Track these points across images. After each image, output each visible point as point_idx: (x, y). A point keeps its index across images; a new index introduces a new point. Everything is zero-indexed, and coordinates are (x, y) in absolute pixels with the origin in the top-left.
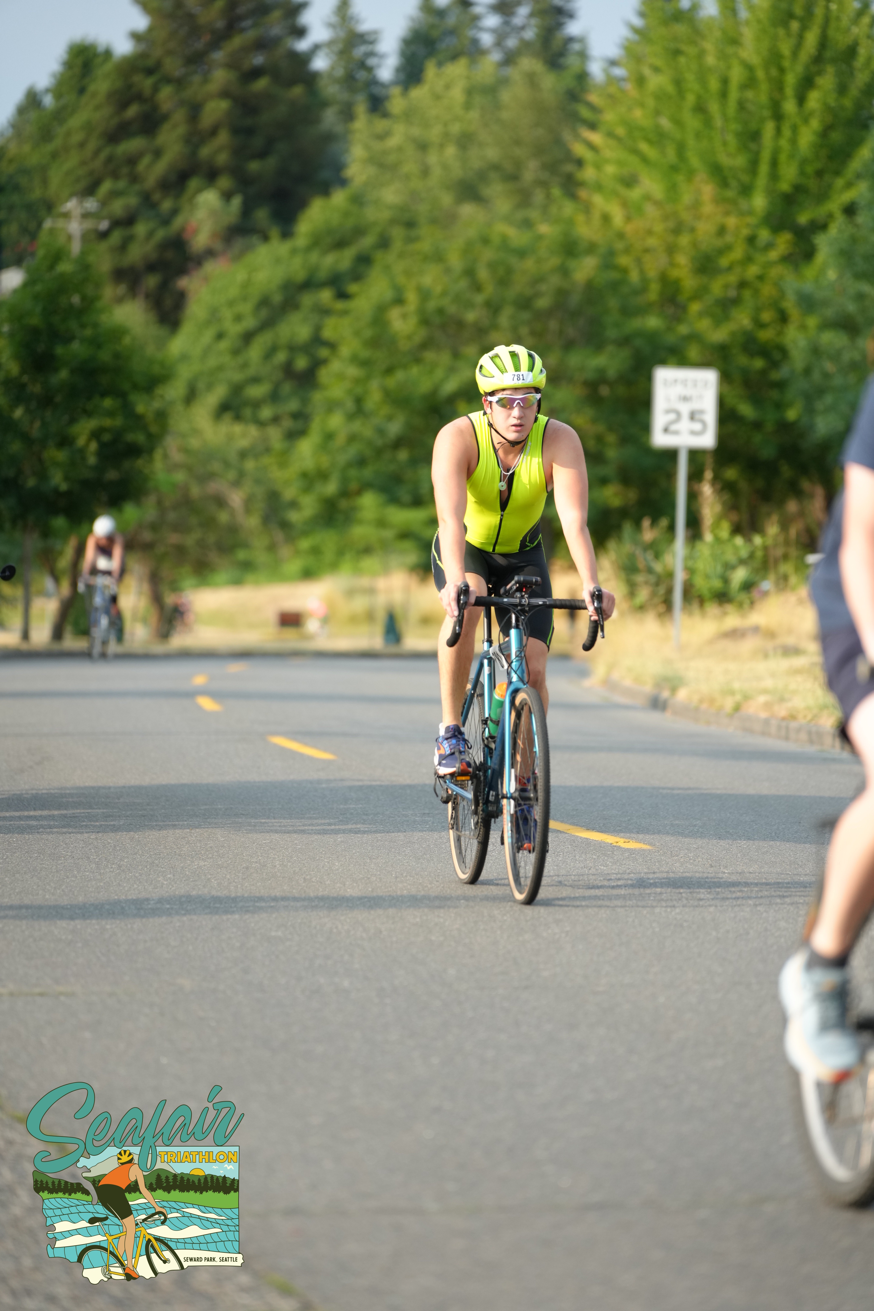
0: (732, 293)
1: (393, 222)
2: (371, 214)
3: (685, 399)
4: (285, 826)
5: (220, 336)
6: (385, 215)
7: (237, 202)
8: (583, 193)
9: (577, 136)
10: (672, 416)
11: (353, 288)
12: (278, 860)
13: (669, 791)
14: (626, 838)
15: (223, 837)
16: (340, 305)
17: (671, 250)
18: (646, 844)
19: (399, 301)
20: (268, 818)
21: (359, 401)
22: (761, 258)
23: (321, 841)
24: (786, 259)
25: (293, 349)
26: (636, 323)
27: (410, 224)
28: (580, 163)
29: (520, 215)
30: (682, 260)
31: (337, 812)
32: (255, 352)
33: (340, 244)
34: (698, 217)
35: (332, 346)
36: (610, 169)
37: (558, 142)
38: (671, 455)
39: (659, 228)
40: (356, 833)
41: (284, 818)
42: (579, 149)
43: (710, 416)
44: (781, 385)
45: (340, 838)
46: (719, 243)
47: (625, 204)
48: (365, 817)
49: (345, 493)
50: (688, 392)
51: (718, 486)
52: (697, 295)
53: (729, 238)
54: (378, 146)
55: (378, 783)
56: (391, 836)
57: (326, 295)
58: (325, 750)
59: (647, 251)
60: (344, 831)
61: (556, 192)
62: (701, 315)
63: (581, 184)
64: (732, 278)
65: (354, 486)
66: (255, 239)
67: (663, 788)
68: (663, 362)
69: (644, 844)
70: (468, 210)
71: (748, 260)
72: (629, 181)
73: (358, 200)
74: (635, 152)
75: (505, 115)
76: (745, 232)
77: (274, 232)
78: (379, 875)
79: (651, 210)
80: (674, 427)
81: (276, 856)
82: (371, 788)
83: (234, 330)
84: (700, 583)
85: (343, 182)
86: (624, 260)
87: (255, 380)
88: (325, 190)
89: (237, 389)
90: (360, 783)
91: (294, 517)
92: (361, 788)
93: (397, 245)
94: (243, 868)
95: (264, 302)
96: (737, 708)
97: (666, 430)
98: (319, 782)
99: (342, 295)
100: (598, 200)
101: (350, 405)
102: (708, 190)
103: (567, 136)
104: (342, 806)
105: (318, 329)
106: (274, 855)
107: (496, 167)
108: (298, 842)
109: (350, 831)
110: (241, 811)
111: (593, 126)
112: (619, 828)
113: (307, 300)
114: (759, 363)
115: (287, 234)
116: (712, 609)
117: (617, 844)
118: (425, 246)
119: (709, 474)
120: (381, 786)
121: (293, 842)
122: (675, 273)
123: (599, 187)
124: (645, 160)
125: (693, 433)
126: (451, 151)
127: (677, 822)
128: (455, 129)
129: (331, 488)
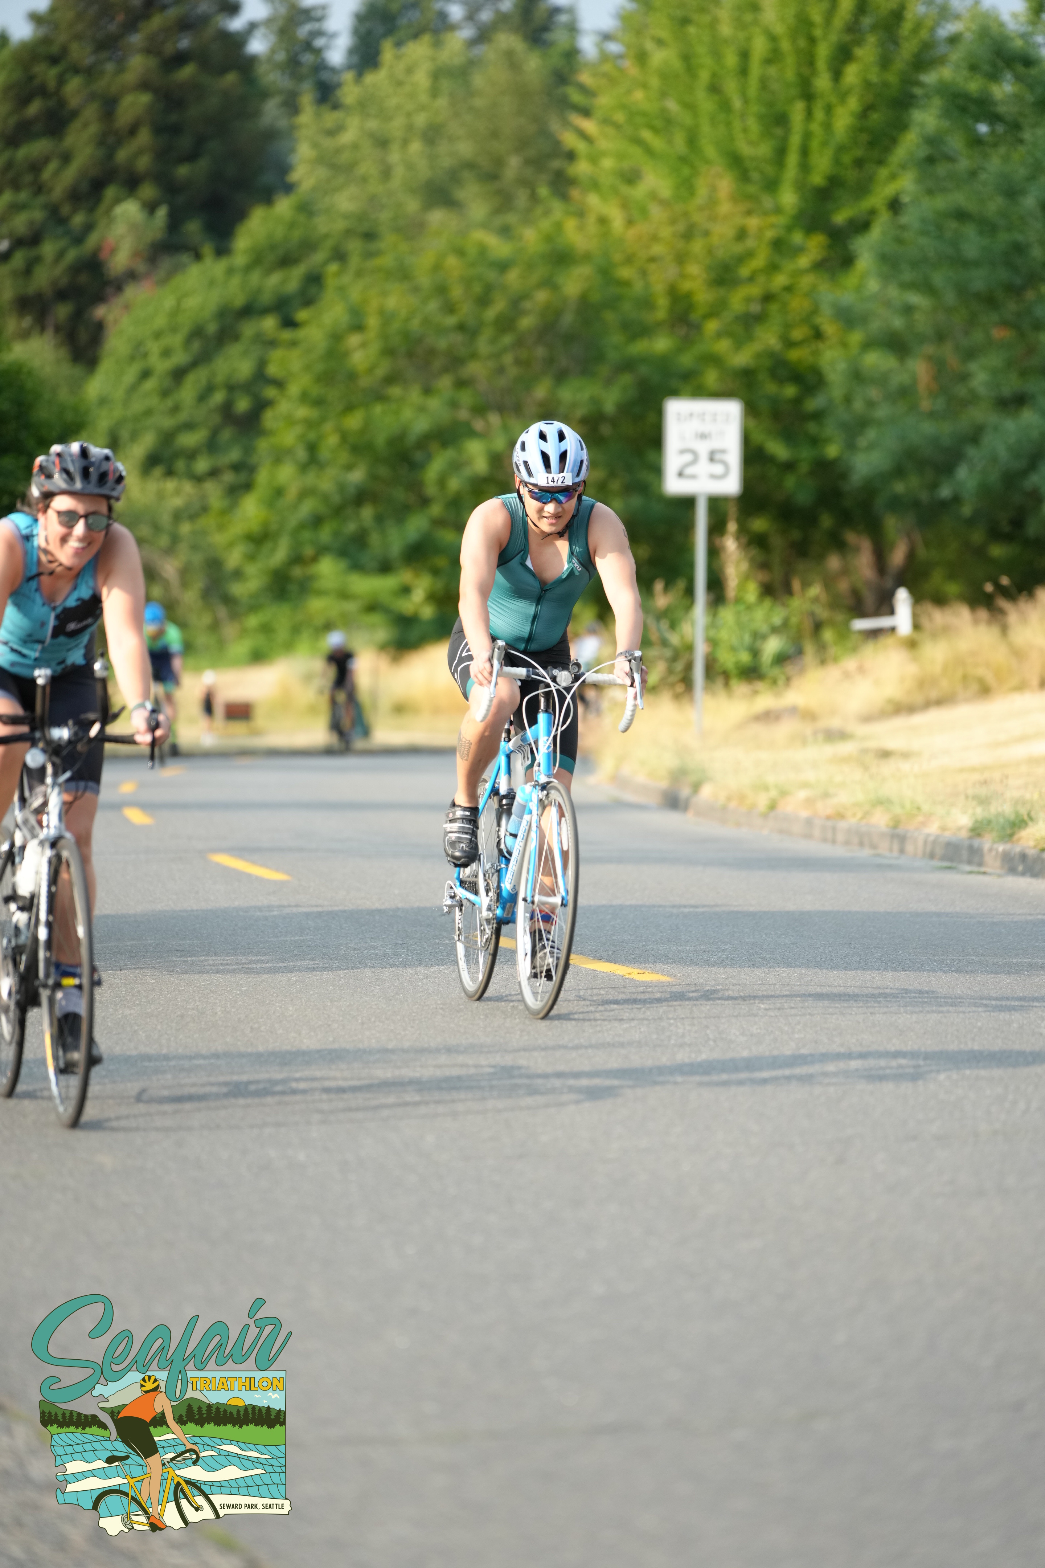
0: (755, 308)
1: (348, 233)
2: (322, 225)
3: (703, 436)
4: (227, 964)
5: (146, 374)
6: (340, 225)
7: (162, 212)
8: (575, 193)
9: (566, 124)
10: (688, 457)
11: (302, 315)
12: (219, 1006)
13: (691, 910)
14: (641, 969)
15: (153, 979)
16: (287, 335)
17: (681, 259)
18: (665, 975)
19: (358, 327)
20: (208, 955)
21: (312, 448)
22: (789, 266)
23: (271, 981)
24: (819, 266)
25: (231, 388)
26: (640, 347)
27: (370, 236)
28: (571, 156)
29: (499, 221)
30: (694, 269)
31: (291, 944)
32: (188, 392)
33: (286, 261)
34: (713, 218)
35: (280, 384)
36: (608, 163)
37: (544, 133)
38: (688, 503)
39: (666, 232)
40: (314, 970)
41: (227, 954)
42: (570, 140)
43: (734, 456)
44: (818, 416)
45: (294, 977)
46: (738, 249)
47: (625, 205)
48: (325, 950)
49: (297, 559)
50: (706, 428)
51: (744, 540)
52: (714, 312)
53: (750, 243)
54: (328, 143)
55: (341, 908)
56: (356, 973)
57: (269, 324)
58: (277, 869)
59: (652, 259)
60: (299, 970)
61: (543, 191)
62: (719, 335)
63: (572, 182)
64: (755, 290)
65: (308, 551)
66: (185, 258)
67: (685, 906)
68: (675, 393)
69: (662, 975)
70: (437, 217)
71: (773, 268)
72: (631, 177)
73: (306, 209)
74: (638, 141)
75: (478, 102)
76: (770, 234)
77: (207, 250)
78: (342, 1021)
79: (656, 212)
80: (689, 471)
81: (217, 1001)
82: (333, 915)
83: (162, 366)
84: (727, 659)
85: (289, 188)
86: (625, 273)
87: (189, 426)
88: (267, 197)
89: (167, 438)
90: (320, 909)
91: (238, 590)
92: (320, 914)
93: (354, 261)
94: (177, 1016)
95: (197, 332)
96: (773, 806)
97: (680, 474)
98: (270, 908)
99: (289, 323)
100: (593, 200)
101: (302, 454)
102: (726, 184)
103: (555, 126)
104: (297, 938)
105: (262, 364)
106: (215, 999)
107: (470, 165)
108: (243, 983)
109: (308, 969)
110: (175, 947)
111: (586, 112)
112: (632, 956)
113: (248, 329)
114: (790, 391)
115: (222, 251)
116: (741, 688)
117: (630, 976)
118: (387, 261)
119: (732, 526)
120: (345, 911)
121: (238, 982)
122: (686, 286)
123: (594, 185)
124: (649, 151)
125: (713, 477)
126: (416, 147)
127: (702, 947)
128: (421, 120)
129: (280, 554)
